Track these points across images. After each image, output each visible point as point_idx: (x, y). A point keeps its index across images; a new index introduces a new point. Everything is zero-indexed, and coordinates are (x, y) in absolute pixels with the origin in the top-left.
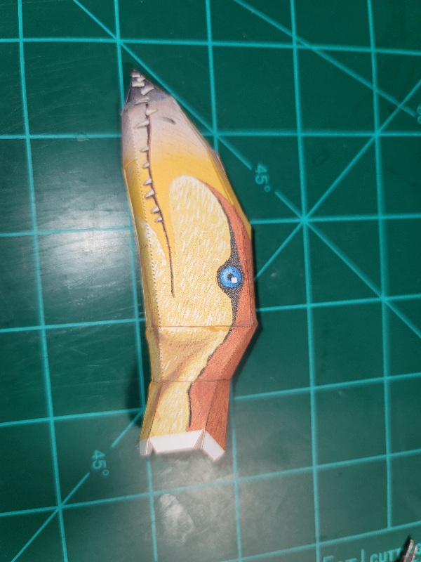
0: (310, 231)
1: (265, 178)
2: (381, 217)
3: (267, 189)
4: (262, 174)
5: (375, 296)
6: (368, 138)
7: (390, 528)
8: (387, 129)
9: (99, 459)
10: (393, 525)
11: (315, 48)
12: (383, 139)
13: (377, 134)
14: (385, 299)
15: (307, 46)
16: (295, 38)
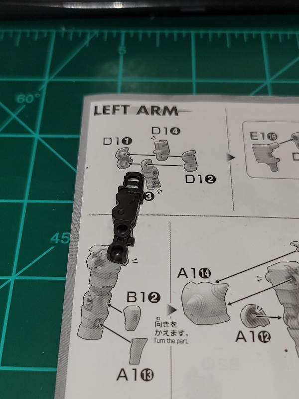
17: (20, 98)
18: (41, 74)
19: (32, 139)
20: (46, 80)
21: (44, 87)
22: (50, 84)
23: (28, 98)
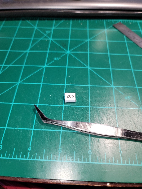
0: (71, 51)
2: (69, 40)
3: (60, 58)
4: (56, 59)
5: (87, 42)
6: (51, 41)
9: (127, 98)
11: (30, 48)
13: (51, 39)
14: (88, 40)
15: (29, 50)
16: (27, 51)
17: (47, 32)
20: (53, 28)
21: (53, 30)
23: (49, 32)
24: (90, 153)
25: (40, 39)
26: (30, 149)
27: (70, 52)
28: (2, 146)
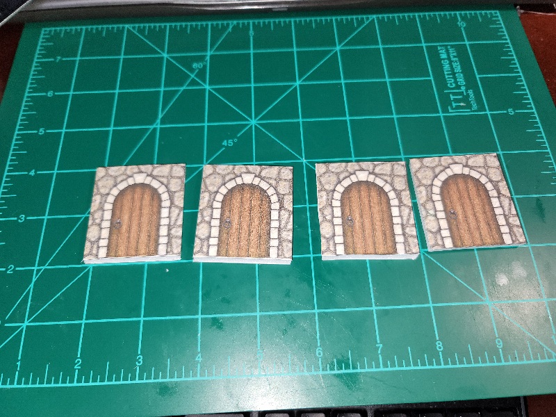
0: (259, 120)
1: (230, 141)
2: (253, 85)
3: (236, 140)
4: (227, 143)
5: (296, 88)
6: (209, 91)
7: (432, 78)
8: (205, 82)
10: (429, 76)
11: (160, 116)
12: (210, 84)
13: (207, 87)
14: (298, 83)
15: (159, 121)
16: (154, 126)
17: (195, 65)
18: (205, 50)
19: (205, 89)
20: (209, 53)
21: (208, 58)
22: (212, 57)
23: (200, 65)
24: (319, 354)
25: (182, 89)
26: (199, 358)
27: (259, 122)
28: (141, 357)
